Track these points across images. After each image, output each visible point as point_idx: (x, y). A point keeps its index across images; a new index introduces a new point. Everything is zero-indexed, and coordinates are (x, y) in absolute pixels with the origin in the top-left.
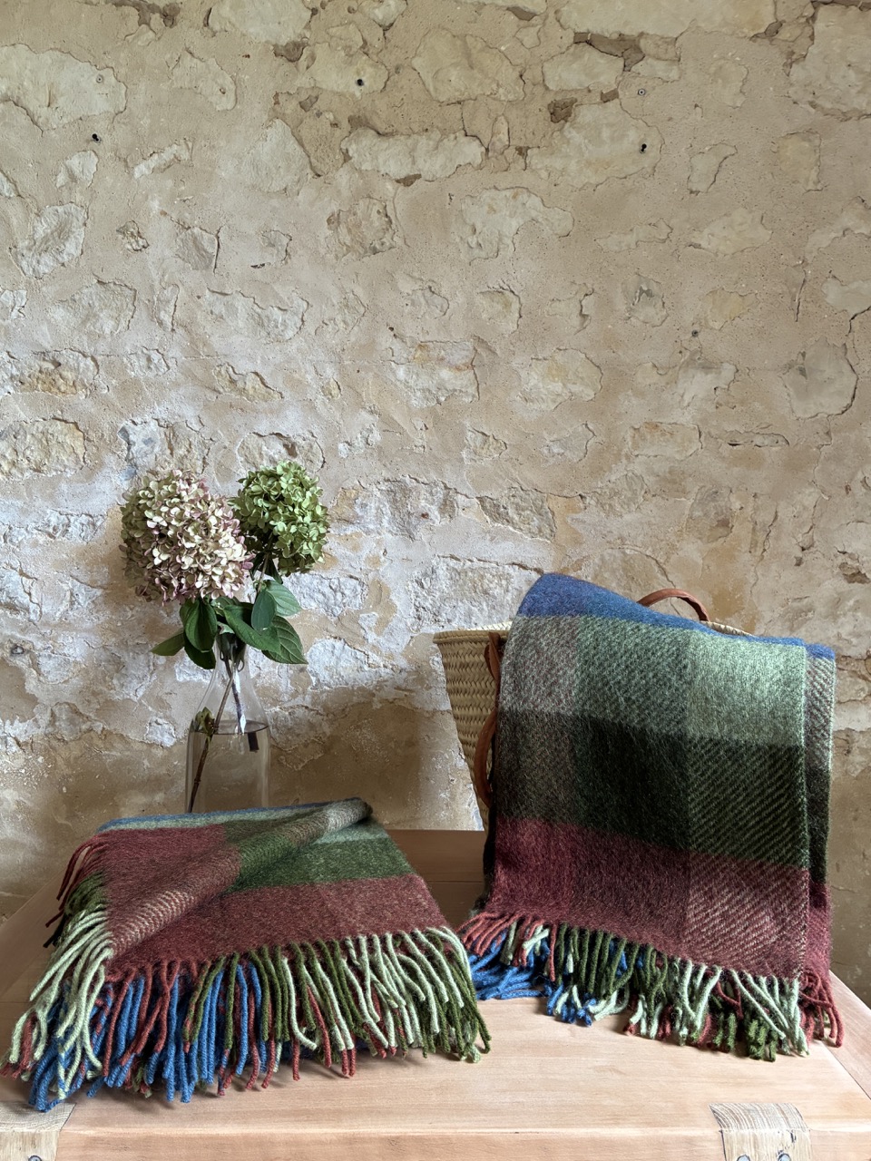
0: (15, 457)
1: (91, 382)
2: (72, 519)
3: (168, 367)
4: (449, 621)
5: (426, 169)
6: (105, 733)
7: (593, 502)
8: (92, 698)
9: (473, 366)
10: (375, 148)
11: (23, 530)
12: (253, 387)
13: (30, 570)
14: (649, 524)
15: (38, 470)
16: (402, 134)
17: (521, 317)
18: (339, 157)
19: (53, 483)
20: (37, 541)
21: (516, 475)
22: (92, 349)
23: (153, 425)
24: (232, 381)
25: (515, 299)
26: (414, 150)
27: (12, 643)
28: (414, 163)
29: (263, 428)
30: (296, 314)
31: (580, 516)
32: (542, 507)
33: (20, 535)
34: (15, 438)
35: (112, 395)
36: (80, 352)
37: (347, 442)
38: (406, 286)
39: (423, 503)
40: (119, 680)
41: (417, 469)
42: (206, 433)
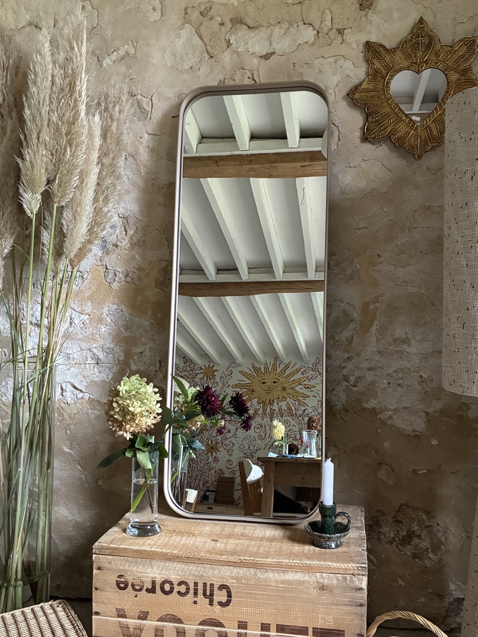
5: (278, 48)
10: (247, 37)
16: (264, 27)
18: (224, 44)
26: (271, 36)
28: (271, 44)
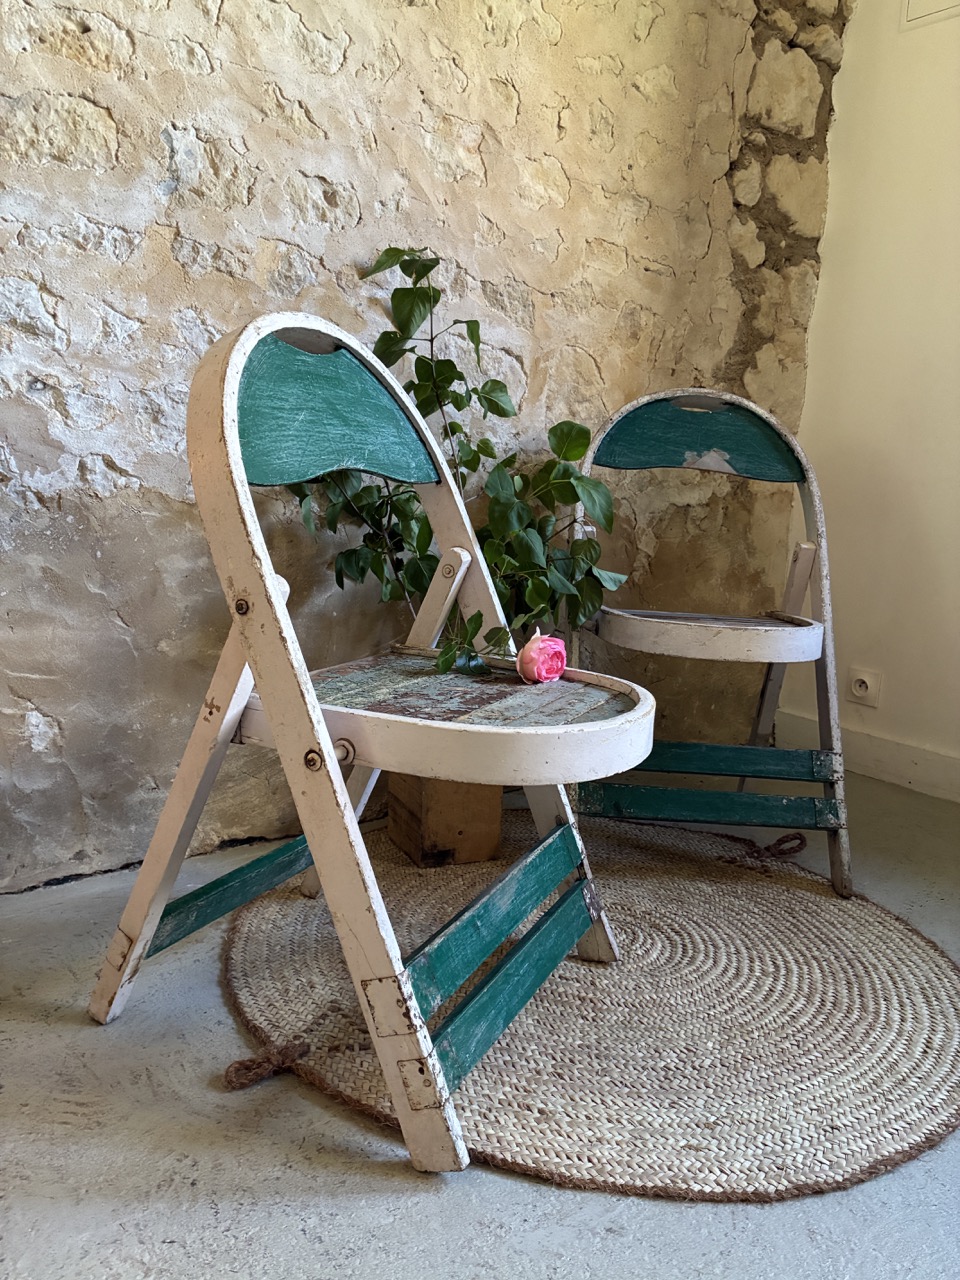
0: (34, 135)
1: (128, 61)
2: (105, 229)
3: (212, 68)
6: (143, 490)
7: (560, 302)
8: (128, 449)
9: (480, 152)
11: (44, 233)
12: (299, 119)
13: (55, 285)
14: (593, 328)
15: (60, 159)
17: (518, 113)
19: (80, 180)
20: (65, 250)
21: (511, 265)
22: (129, 22)
23: (193, 132)
24: (280, 106)
25: (515, 95)
27: (30, 374)
29: (308, 167)
30: (339, 47)
31: (550, 312)
32: (527, 299)
33: (41, 238)
34: (36, 110)
35: (150, 84)
36: (113, 20)
37: (381, 202)
38: (436, 50)
39: (440, 278)
40: (157, 431)
41: (436, 243)
42: (252, 158)
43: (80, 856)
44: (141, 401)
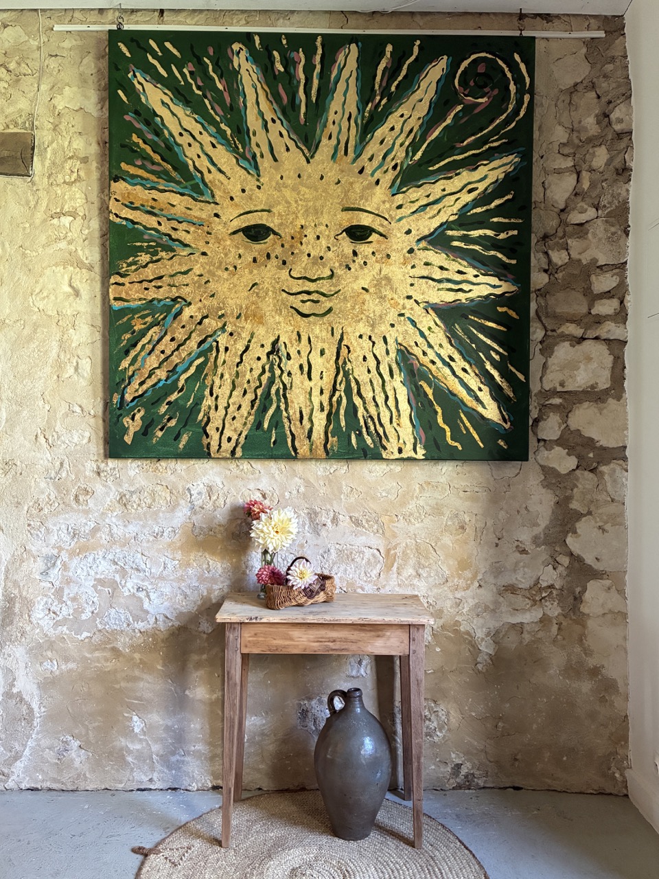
1: (173, 468)
2: (165, 529)
4: (336, 574)
7: (401, 518)
8: (173, 611)
11: (143, 535)
12: (246, 469)
13: (146, 553)
14: (427, 528)
15: (150, 507)
19: (156, 513)
20: (149, 540)
21: (366, 506)
23: (202, 486)
24: (237, 466)
27: (137, 586)
29: (251, 486)
31: (395, 525)
32: (378, 521)
33: (141, 537)
34: (140, 493)
35: (183, 473)
37: (289, 492)
39: (324, 519)
41: (321, 504)
42: (225, 488)
43: (151, 780)
44: (179, 592)
